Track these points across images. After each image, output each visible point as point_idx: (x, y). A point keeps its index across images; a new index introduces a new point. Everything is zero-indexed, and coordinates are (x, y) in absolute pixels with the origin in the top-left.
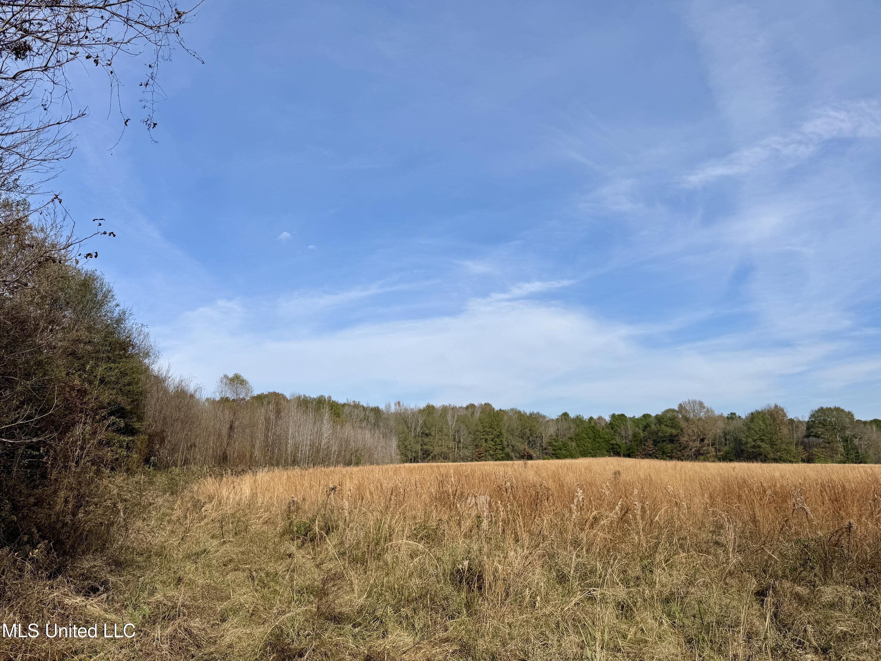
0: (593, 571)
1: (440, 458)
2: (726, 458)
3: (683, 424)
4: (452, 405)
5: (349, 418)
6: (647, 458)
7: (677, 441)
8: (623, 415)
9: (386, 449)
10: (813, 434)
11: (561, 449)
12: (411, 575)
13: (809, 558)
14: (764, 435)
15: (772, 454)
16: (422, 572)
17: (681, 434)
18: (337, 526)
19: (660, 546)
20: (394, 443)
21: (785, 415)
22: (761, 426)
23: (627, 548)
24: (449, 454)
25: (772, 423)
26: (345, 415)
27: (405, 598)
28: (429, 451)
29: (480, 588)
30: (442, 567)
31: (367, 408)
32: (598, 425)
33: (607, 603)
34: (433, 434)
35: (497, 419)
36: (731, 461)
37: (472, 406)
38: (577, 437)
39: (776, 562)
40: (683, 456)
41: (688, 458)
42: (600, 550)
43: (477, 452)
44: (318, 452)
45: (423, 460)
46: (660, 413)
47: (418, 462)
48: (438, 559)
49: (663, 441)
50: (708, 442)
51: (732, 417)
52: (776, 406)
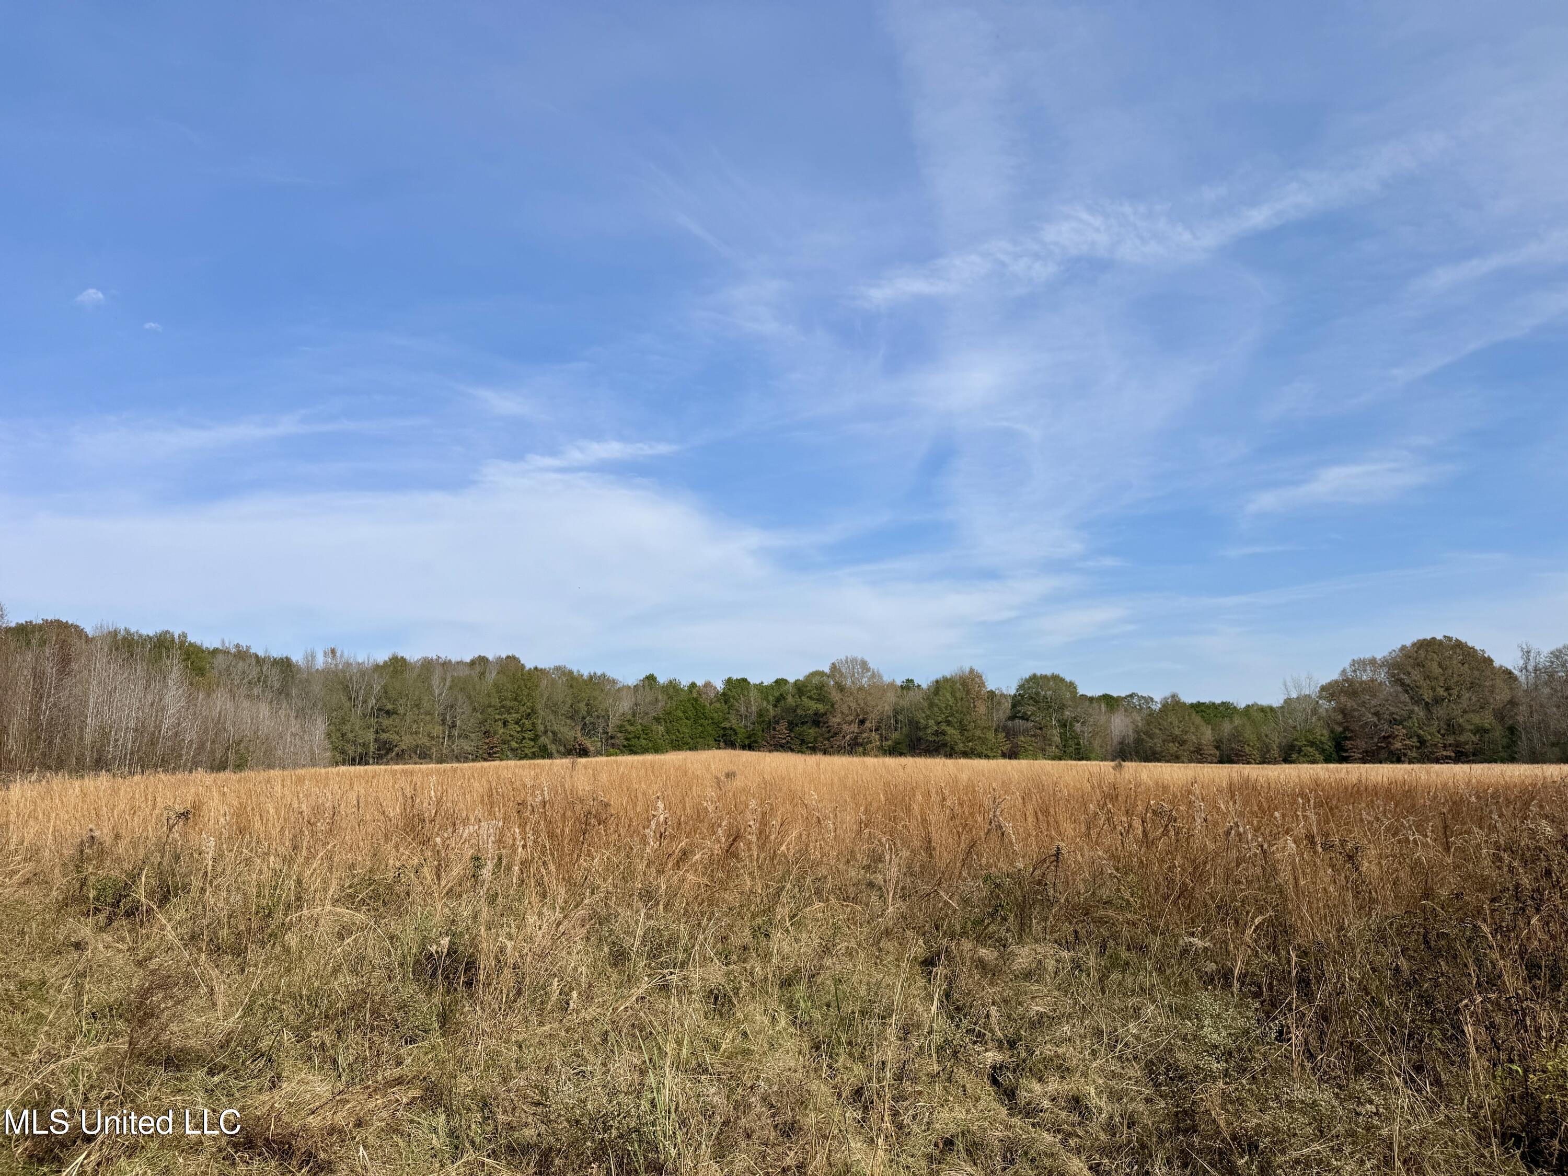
0: (672, 942)
1: (413, 755)
2: (894, 751)
3: (835, 696)
4: (443, 657)
5: (224, 677)
6: (777, 751)
7: (824, 723)
8: (745, 680)
9: (301, 738)
10: (1020, 715)
11: (639, 738)
12: (335, 971)
13: (1000, 903)
14: (952, 715)
15: (962, 745)
16: (357, 963)
17: (831, 712)
18: (186, 888)
19: (784, 893)
20: (320, 728)
21: (982, 684)
22: (949, 701)
23: (731, 897)
24: (431, 748)
25: (964, 696)
26: (215, 672)
27: (321, 1012)
28: (390, 743)
29: (469, 984)
30: (400, 952)
31: (264, 660)
32: (704, 696)
33: (691, 993)
34: (402, 711)
35: (529, 684)
36: (901, 754)
37: (482, 660)
38: (667, 718)
39: (955, 911)
40: (832, 747)
41: (840, 751)
42: (687, 904)
43: (487, 744)
44: (153, 742)
45: (378, 760)
46: (801, 678)
47: (367, 763)
48: (391, 938)
49: (803, 723)
50: (870, 725)
51: (909, 685)
52: (972, 671)
